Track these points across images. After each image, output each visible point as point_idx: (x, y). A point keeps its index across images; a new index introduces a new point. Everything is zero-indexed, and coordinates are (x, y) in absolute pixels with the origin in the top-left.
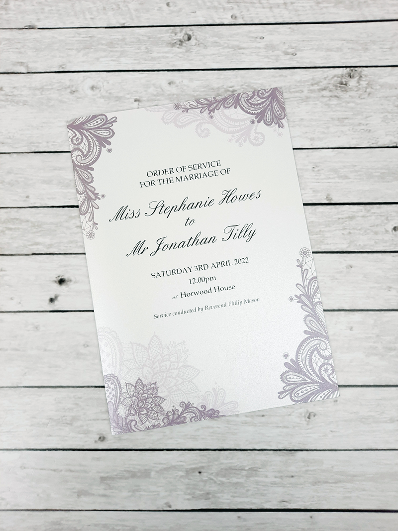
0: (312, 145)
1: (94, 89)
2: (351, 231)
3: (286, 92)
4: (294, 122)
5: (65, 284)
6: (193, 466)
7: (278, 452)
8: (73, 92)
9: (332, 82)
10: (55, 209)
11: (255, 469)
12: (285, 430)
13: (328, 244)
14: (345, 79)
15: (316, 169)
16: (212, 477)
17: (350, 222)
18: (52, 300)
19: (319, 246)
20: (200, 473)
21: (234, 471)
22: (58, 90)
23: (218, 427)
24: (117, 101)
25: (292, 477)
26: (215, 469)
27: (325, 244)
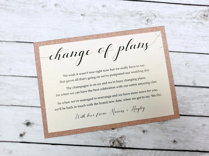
0: (186, 50)
1: (57, 5)
2: (206, 104)
3: (172, 18)
4: (176, 36)
5: (30, 126)
8: (43, 7)
9: (199, 14)
10: (27, 78)
13: (192, 111)
14: (207, 13)
15: (188, 65)
17: (206, 98)
18: (21, 135)
19: (187, 112)
22: (34, 4)
24: (70, 14)
27: (191, 111)
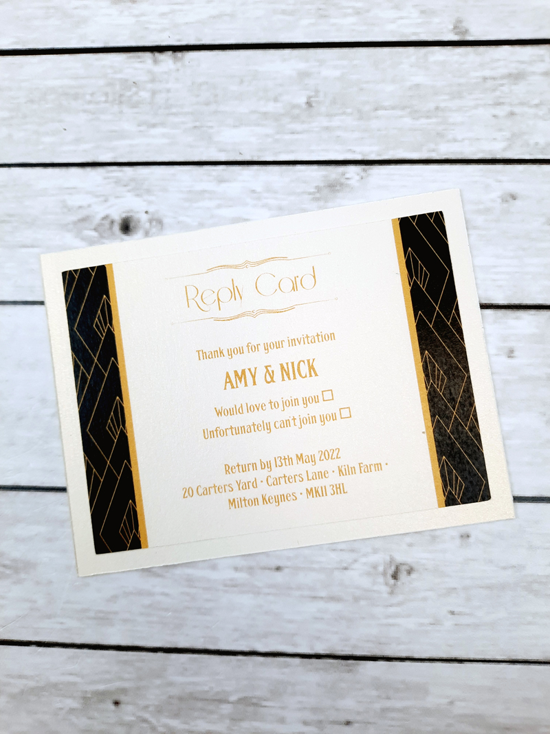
2: (517, 110)
6: (101, 687)
7: (314, 661)
11: (254, 701)
12: (333, 607)
13: (455, 140)
16: (147, 716)
17: (513, 87)
19: (432, 146)
20: (117, 703)
21: (200, 704)
23: (164, 594)
25: (348, 723)
26: (153, 696)
27: (448, 141)
